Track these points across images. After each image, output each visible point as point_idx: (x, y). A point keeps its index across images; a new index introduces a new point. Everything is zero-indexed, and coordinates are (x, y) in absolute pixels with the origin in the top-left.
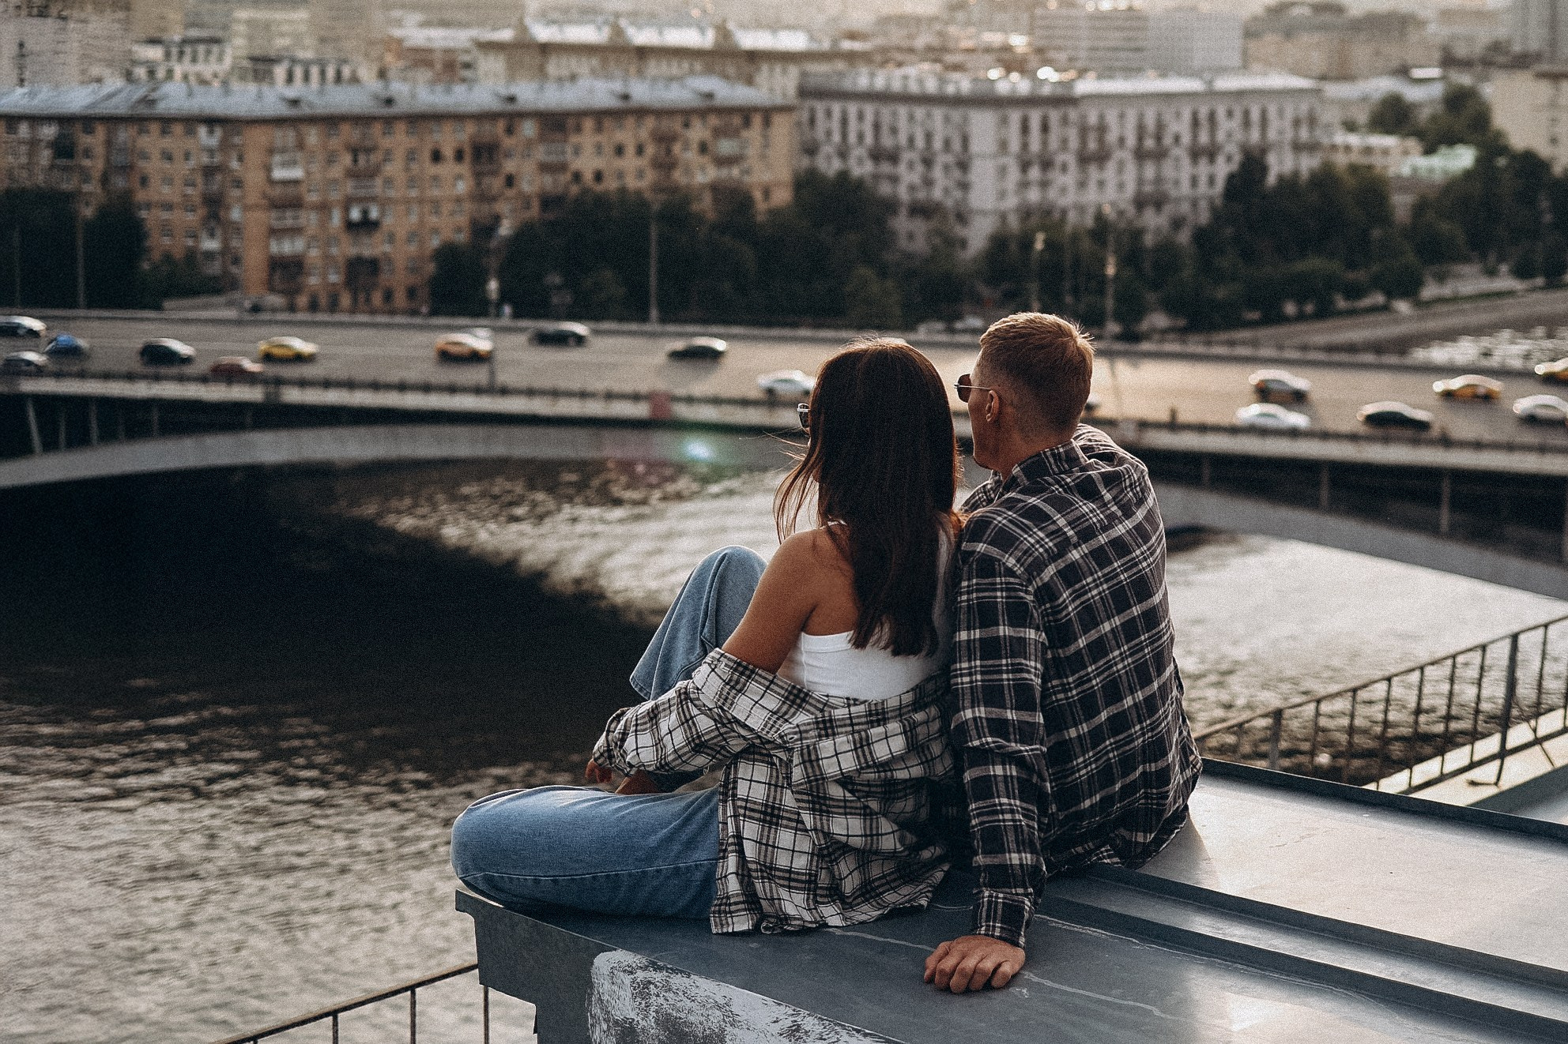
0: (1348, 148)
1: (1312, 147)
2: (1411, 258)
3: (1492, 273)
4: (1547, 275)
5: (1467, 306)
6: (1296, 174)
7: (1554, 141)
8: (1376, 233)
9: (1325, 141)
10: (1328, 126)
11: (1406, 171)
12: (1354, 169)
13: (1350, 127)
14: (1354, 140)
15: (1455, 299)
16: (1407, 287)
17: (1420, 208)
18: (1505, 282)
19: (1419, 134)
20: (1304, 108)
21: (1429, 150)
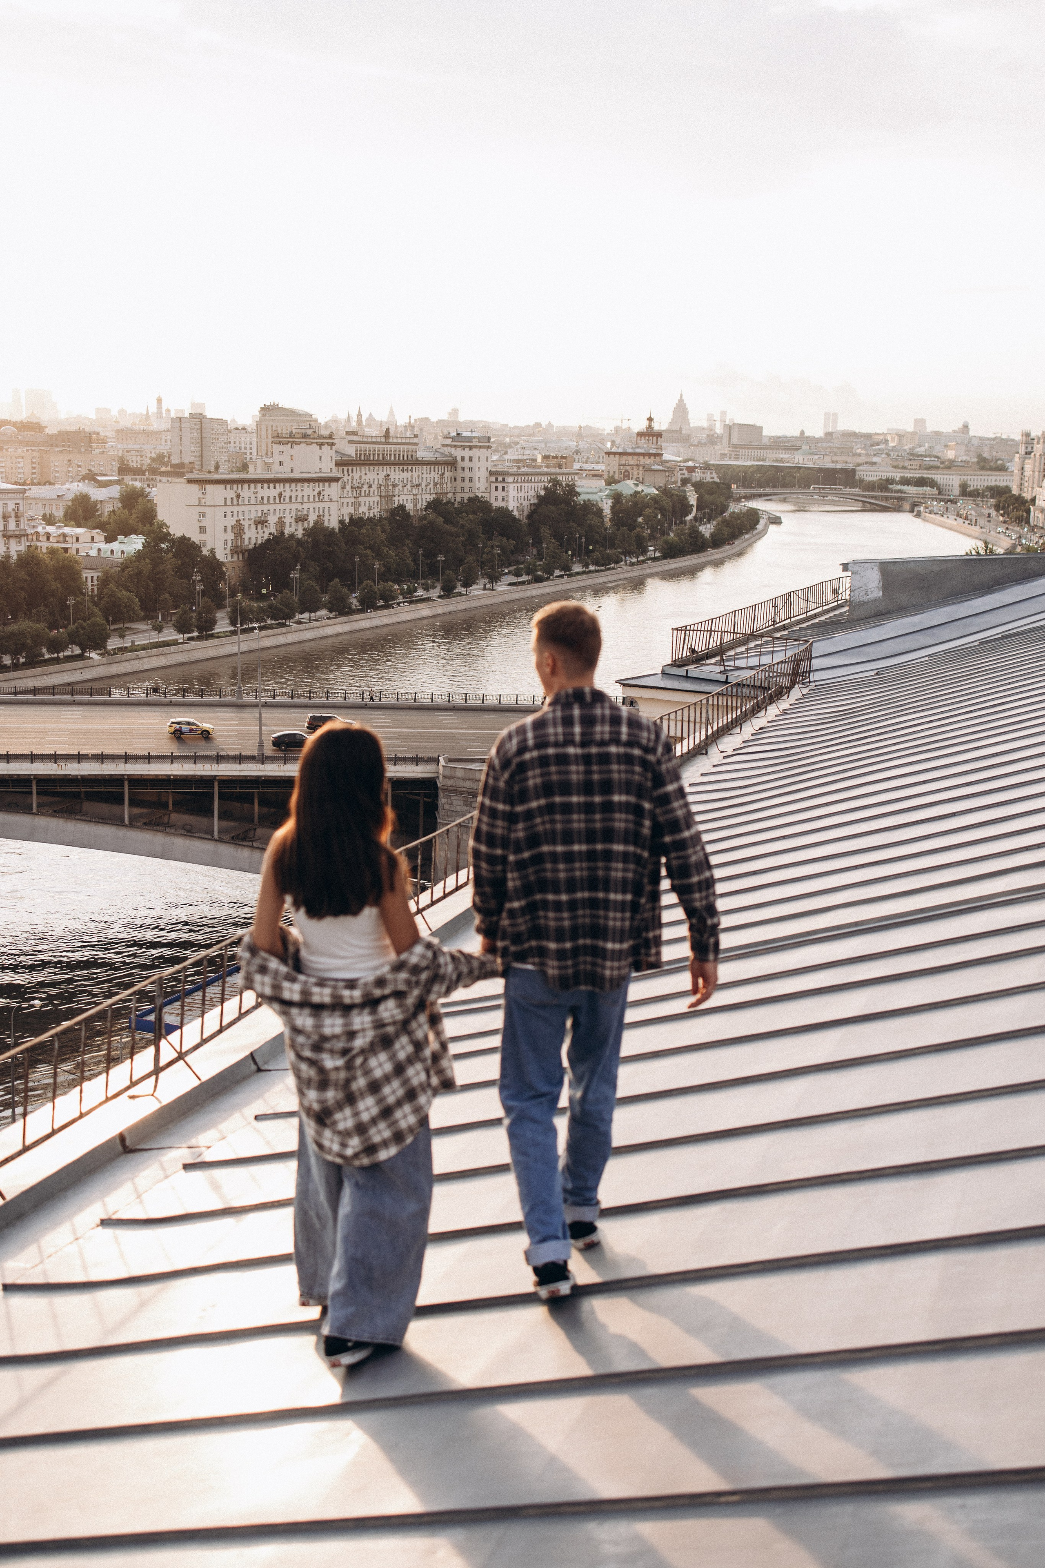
0: (48, 536)
1: (19, 536)
2: (100, 620)
3: (159, 629)
4: (200, 630)
5: (143, 653)
6: (8, 557)
7: (203, 530)
8: (71, 601)
9: (30, 531)
10: (32, 519)
11: (93, 553)
12: (52, 552)
13: (49, 520)
14: (51, 529)
15: (133, 649)
16: (97, 642)
17: (104, 582)
18: (170, 634)
19: (101, 526)
20: (11, 506)
21: (108, 540)
